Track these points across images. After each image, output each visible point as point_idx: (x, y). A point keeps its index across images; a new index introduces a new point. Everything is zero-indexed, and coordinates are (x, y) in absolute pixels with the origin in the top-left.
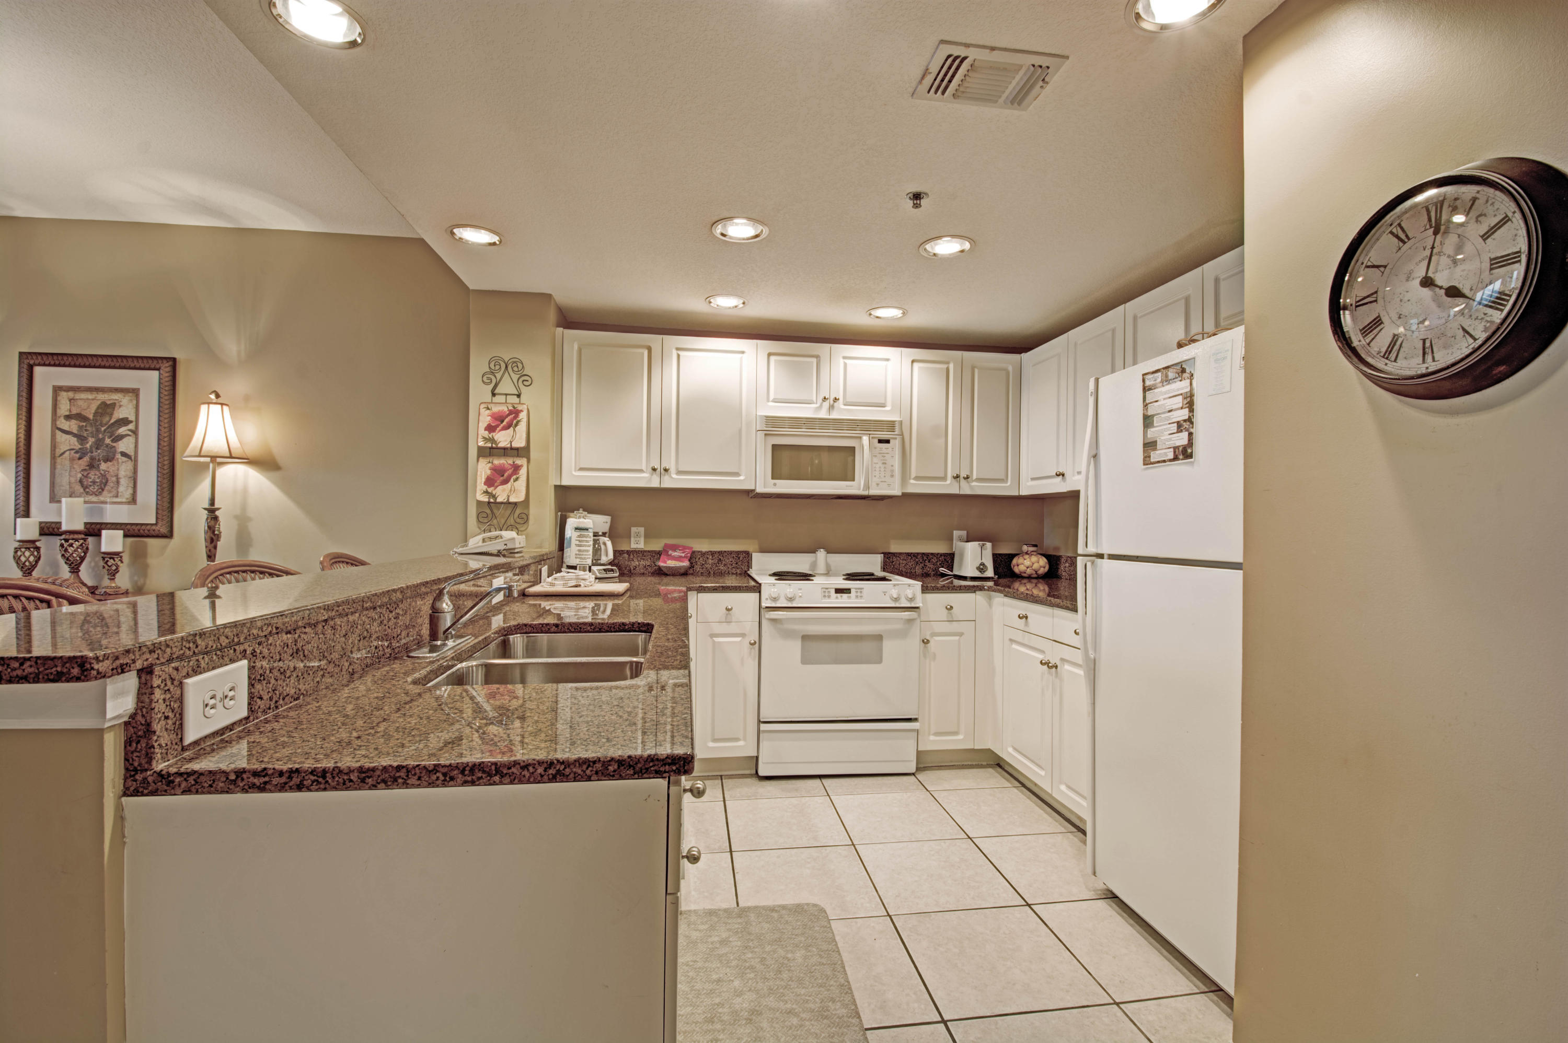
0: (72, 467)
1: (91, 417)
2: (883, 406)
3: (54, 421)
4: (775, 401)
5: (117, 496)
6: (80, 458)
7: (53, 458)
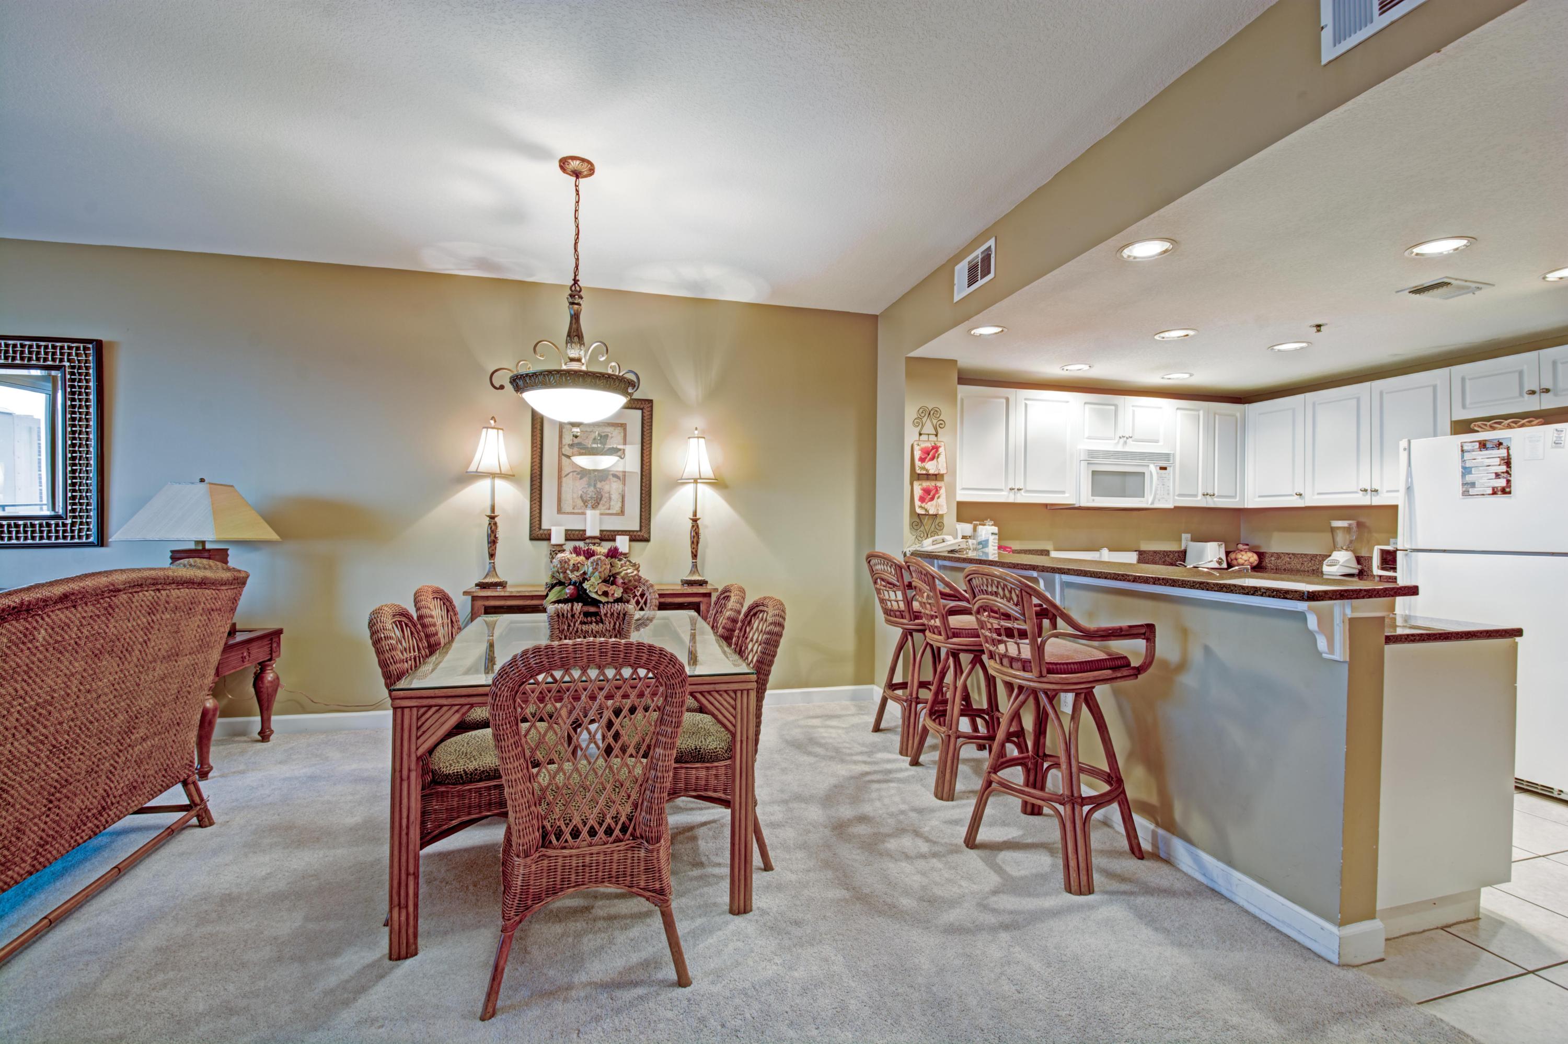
0: (574, 486)
2: (1157, 441)
3: (560, 448)
4: (1089, 438)
5: (609, 509)
6: (581, 479)
7: (560, 478)
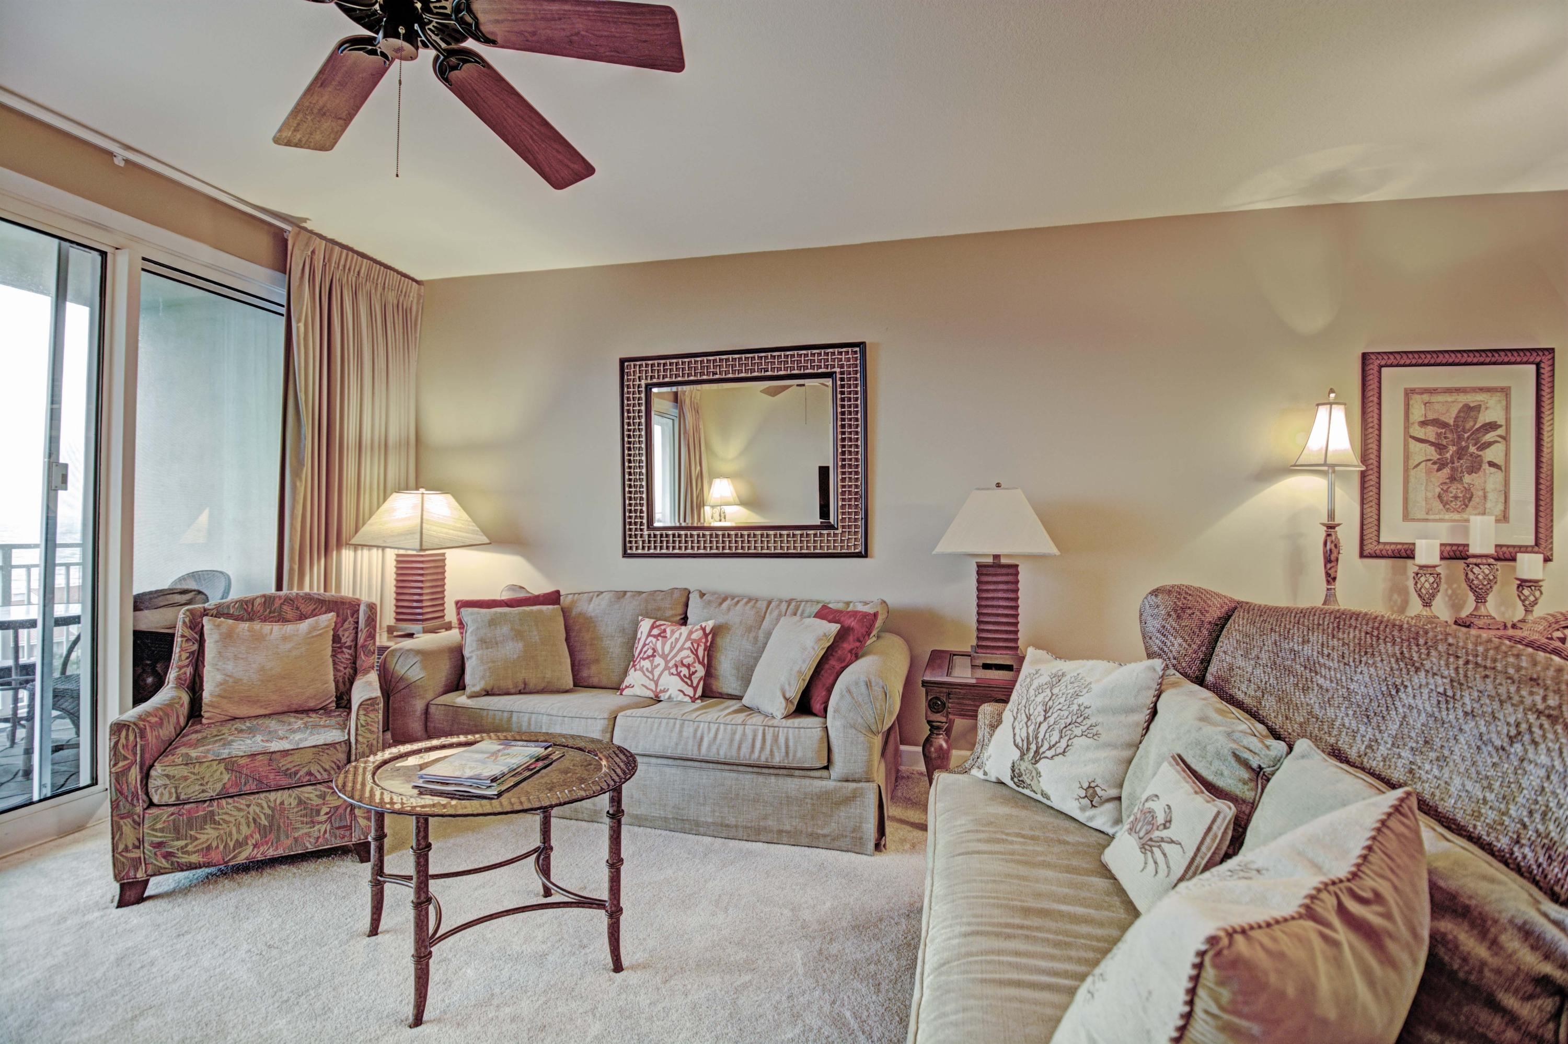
0: (1428, 481)
1: (1451, 422)
3: (1407, 428)
5: (1484, 513)
6: (1438, 470)
7: (1406, 470)
